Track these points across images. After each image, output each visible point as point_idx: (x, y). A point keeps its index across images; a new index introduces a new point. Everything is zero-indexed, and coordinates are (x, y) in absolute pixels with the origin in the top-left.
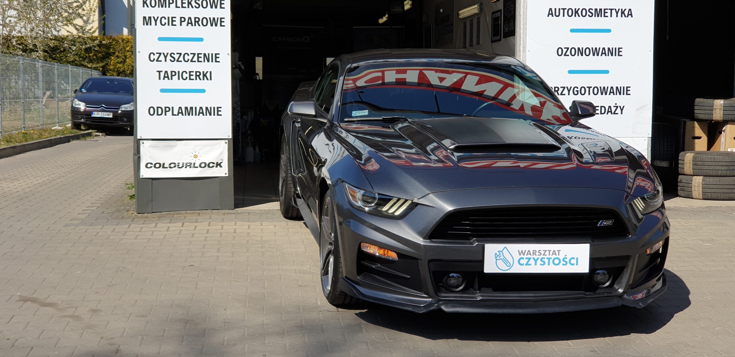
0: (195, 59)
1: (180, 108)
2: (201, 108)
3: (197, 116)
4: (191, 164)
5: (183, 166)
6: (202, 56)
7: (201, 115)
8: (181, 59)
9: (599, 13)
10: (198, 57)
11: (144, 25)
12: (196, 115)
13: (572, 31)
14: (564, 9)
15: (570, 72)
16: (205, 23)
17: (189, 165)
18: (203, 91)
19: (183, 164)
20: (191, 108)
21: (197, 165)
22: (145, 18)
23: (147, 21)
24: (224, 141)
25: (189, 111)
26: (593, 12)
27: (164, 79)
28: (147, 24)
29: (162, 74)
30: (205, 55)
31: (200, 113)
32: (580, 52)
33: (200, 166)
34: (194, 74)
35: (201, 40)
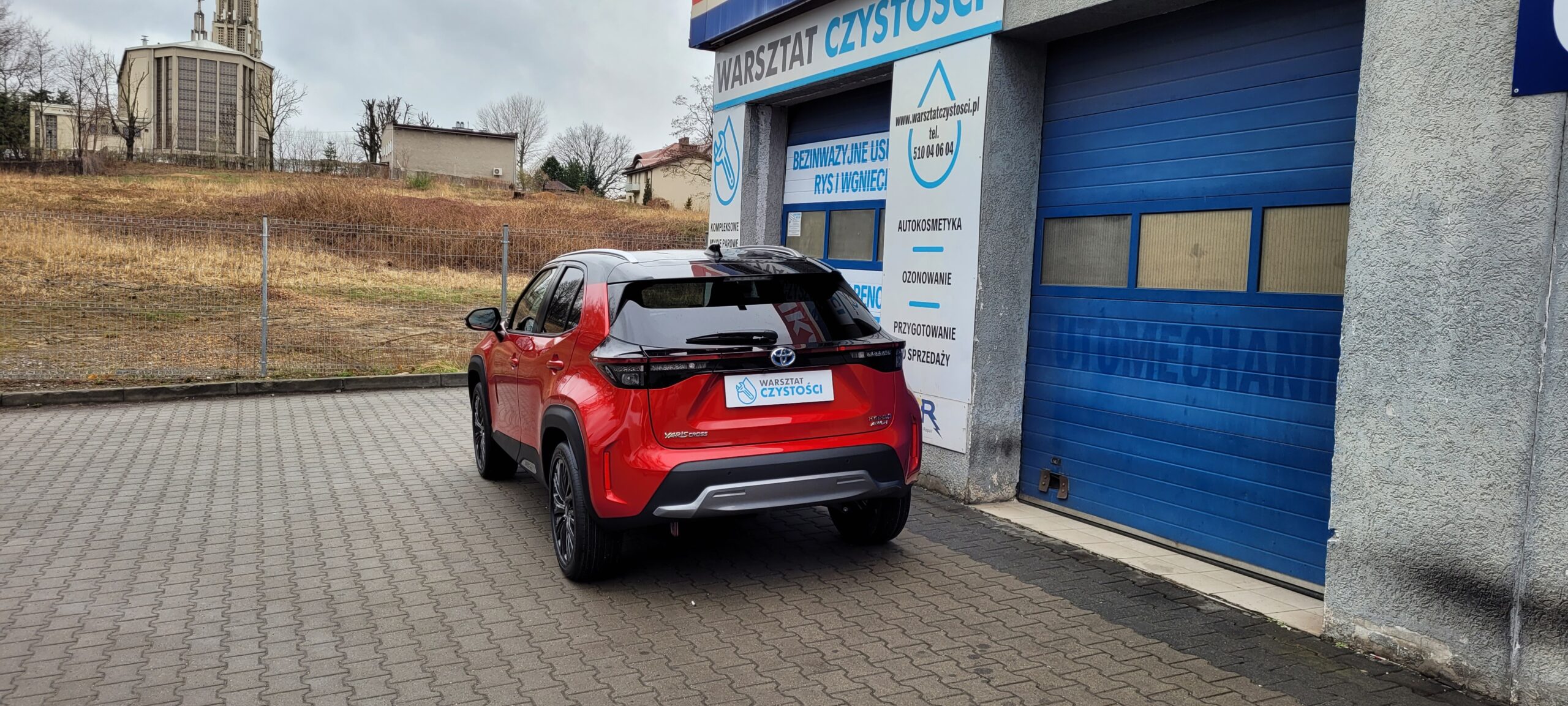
9: (935, 225)
13: (916, 249)
14: (909, 221)
15: (912, 304)
26: (930, 223)
32: (919, 277)
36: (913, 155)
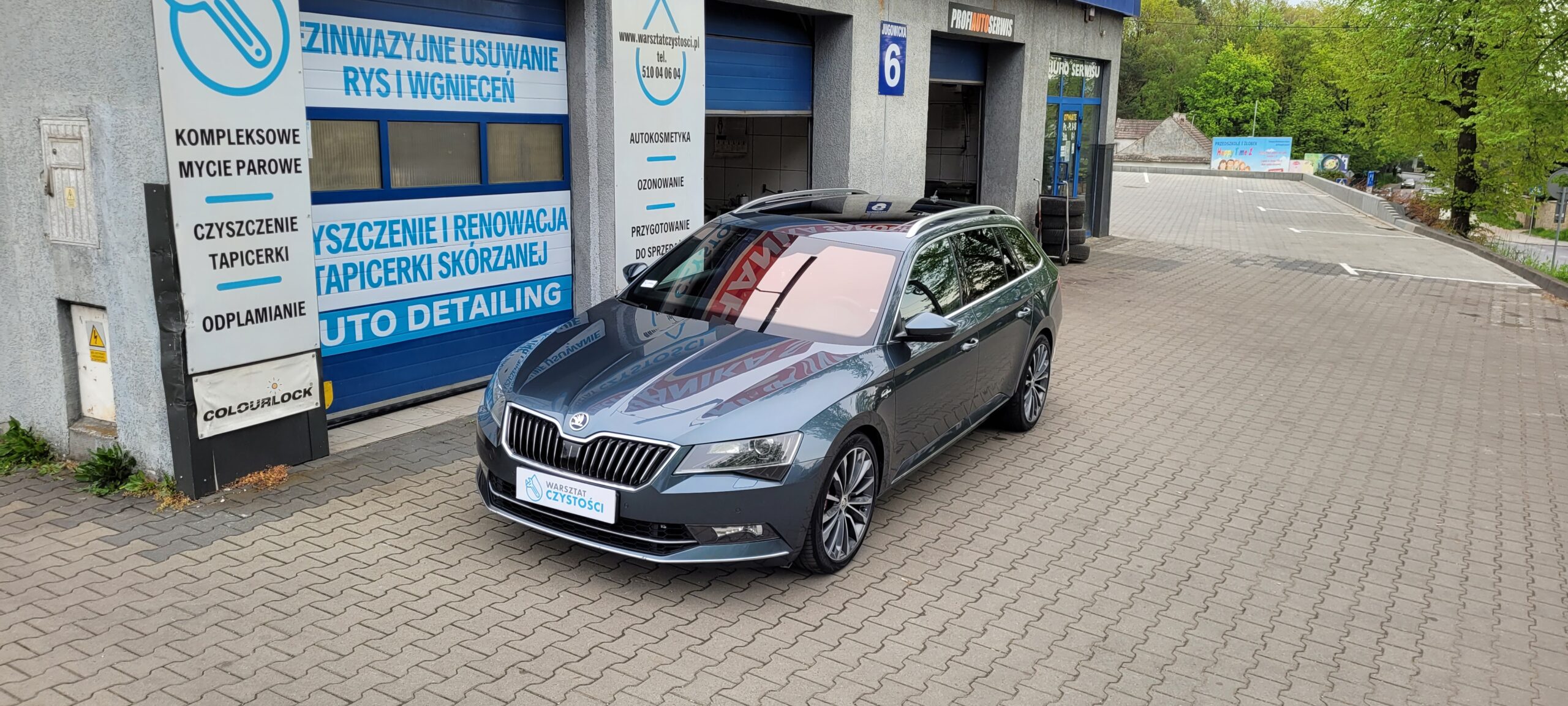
0: (264, 229)
1: (249, 312)
2: (277, 307)
3: (273, 321)
4: (269, 399)
5: (258, 406)
6: (272, 222)
7: (278, 318)
8: (243, 231)
9: (667, 137)
10: (268, 226)
11: (181, 176)
12: (271, 319)
13: (650, 159)
14: (642, 134)
15: (649, 208)
16: (273, 169)
17: (269, 402)
18: (277, 279)
19: (258, 402)
20: (264, 310)
21: (278, 399)
22: (181, 164)
23: (186, 169)
24: (312, 354)
25: (261, 315)
26: (663, 136)
27: (221, 267)
28: (187, 175)
29: (218, 259)
30: (276, 221)
31: (276, 315)
32: (655, 184)
33: (283, 401)
34: (263, 253)
35: (269, 196)
36: (642, 73)
